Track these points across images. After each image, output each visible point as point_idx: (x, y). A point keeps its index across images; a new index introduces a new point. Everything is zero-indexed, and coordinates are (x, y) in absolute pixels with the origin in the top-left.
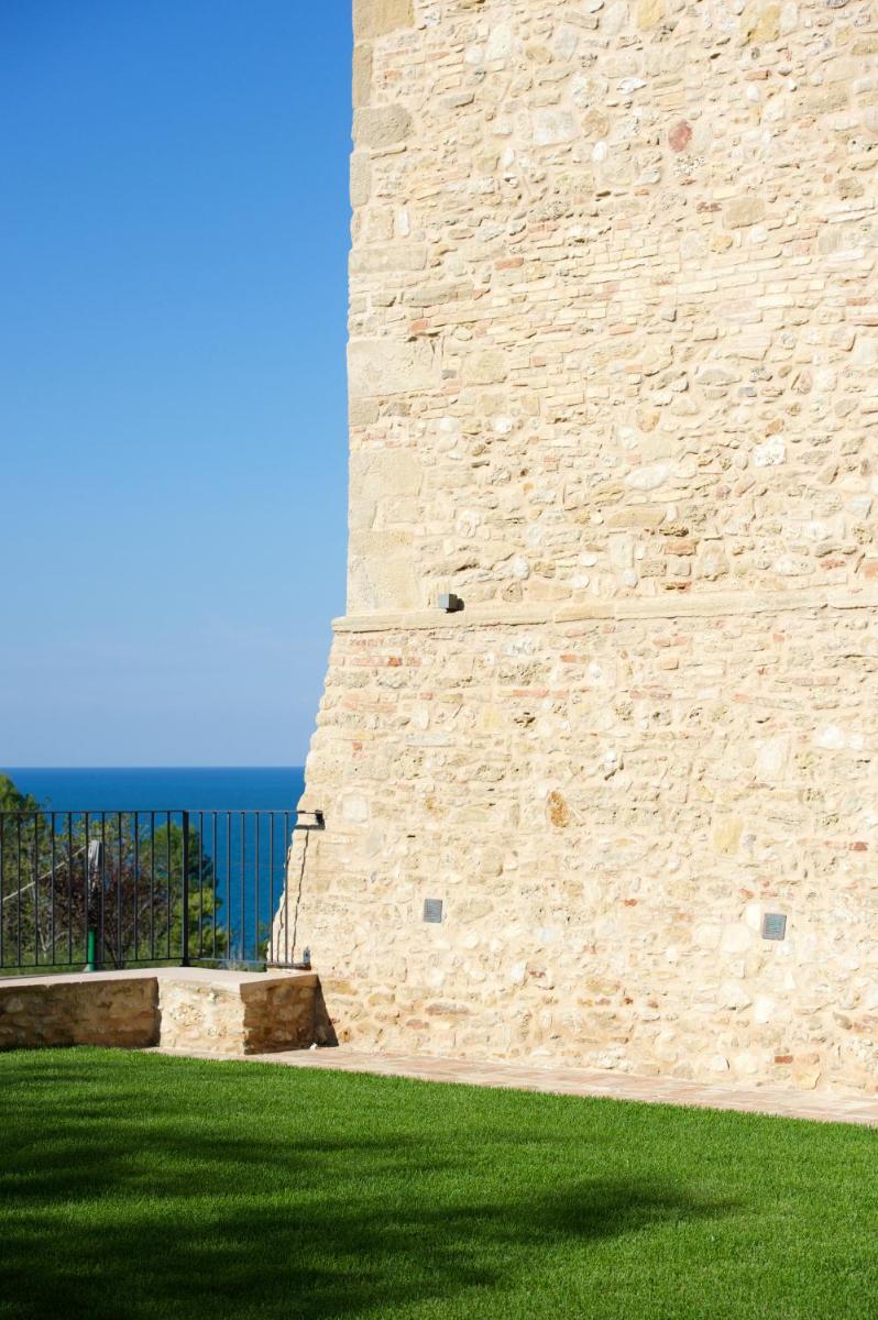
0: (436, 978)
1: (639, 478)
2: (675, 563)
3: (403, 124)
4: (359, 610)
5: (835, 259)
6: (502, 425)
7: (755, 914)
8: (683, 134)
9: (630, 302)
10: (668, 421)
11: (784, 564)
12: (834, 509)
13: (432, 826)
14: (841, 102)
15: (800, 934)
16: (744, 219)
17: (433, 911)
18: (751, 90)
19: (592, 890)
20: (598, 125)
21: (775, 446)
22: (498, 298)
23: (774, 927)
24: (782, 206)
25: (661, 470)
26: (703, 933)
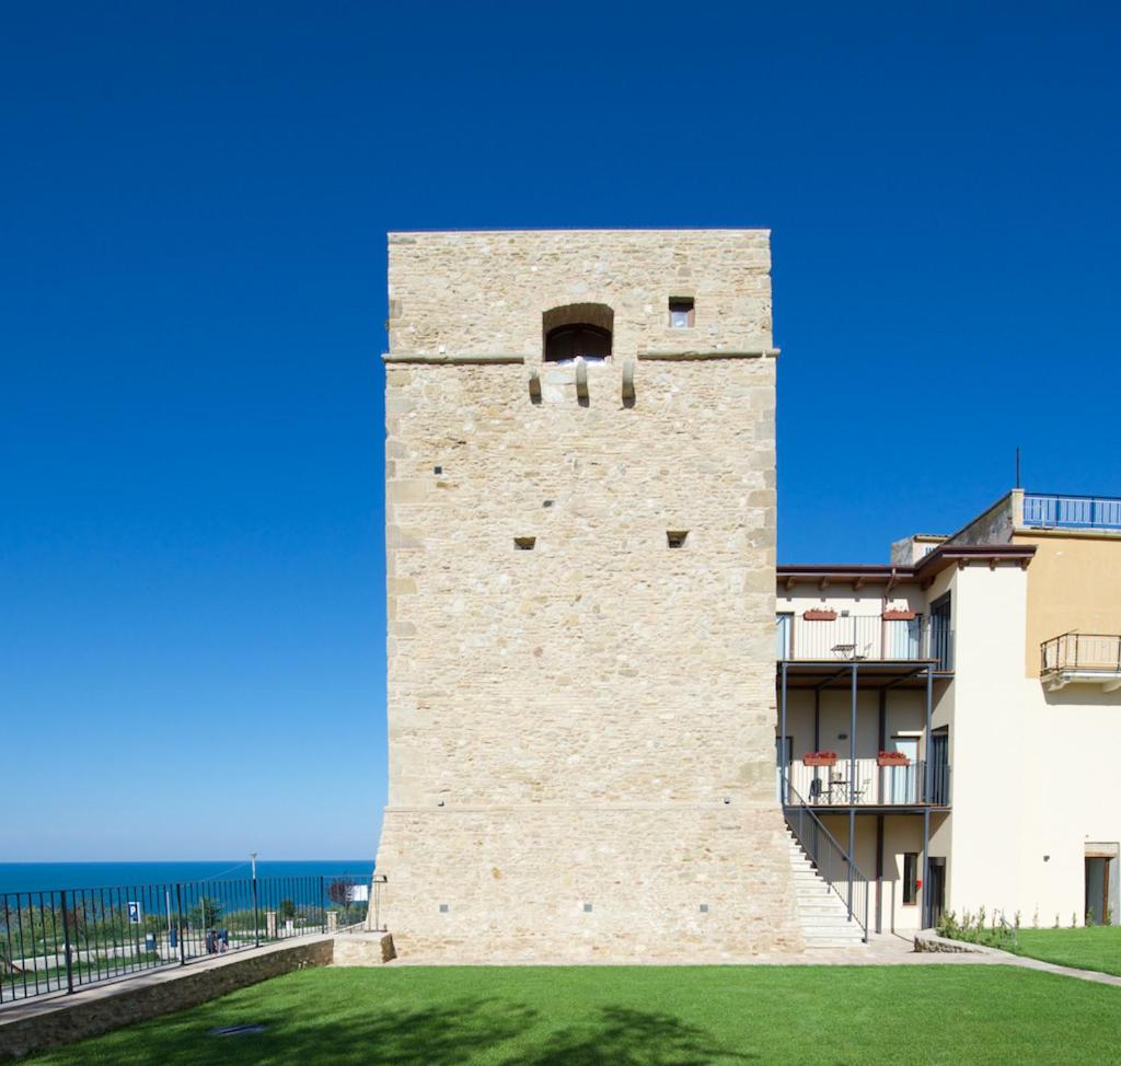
0: (448, 931)
1: (521, 764)
2: (535, 793)
3: (412, 629)
4: (393, 803)
5: (598, 700)
6: (461, 742)
7: (581, 904)
8: (538, 652)
9: (517, 705)
10: (532, 747)
11: (579, 795)
12: (598, 779)
13: (440, 880)
14: (601, 650)
15: (597, 910)
16: (564, 682)
17: (444, 909)
18: (567, 641)
19: (513, 899)
20: (502, 642)
21: (576, 757)
22: (459, 698)
23: (588, 908)
24: (578, 681)
25: (530, 763)
26: (560, 911)
